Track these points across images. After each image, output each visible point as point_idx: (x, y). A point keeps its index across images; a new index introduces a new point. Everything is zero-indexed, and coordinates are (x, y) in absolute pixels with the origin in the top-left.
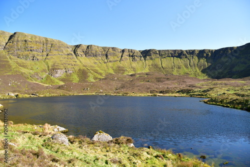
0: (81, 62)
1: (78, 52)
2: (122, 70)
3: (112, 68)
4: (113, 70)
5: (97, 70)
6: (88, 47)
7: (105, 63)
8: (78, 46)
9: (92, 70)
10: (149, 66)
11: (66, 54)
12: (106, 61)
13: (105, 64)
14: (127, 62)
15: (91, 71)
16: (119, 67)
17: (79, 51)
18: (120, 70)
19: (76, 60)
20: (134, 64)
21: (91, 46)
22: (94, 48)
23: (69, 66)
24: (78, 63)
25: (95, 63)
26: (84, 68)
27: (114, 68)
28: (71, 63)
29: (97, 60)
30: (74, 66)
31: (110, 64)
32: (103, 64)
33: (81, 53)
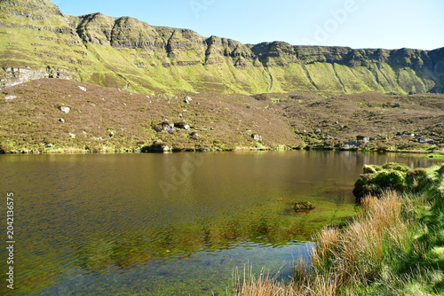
0: (98, 57)
1: (90, 32)
2: (216, 86)
3: (187, 79)
4: (192, 84)
5: (147, 82)
6: (118, 22)
7: (165, 65)
8: (88, 18)
9: (134, 80)
10: (279, 79)
11: (53, 27)
12: (168, 60)
13: (166, 70)
14: (221, 69)
15: (131, 82)
16: (206, 79)
17: (92, 30)
18: (209, 85)
19: (84, 49)
20: (241, 74)
21: (127, 18)
22: (134, 26)
23: (60, 63)
24: (90, 57)
25: (140, 64)
26: (109, 72)
27: (193, 79)
28: (67, 54)
29: (144, 56)
30: (77, 66)
31: (180, 70)
32: (162, 67)
33: (98, 35)
